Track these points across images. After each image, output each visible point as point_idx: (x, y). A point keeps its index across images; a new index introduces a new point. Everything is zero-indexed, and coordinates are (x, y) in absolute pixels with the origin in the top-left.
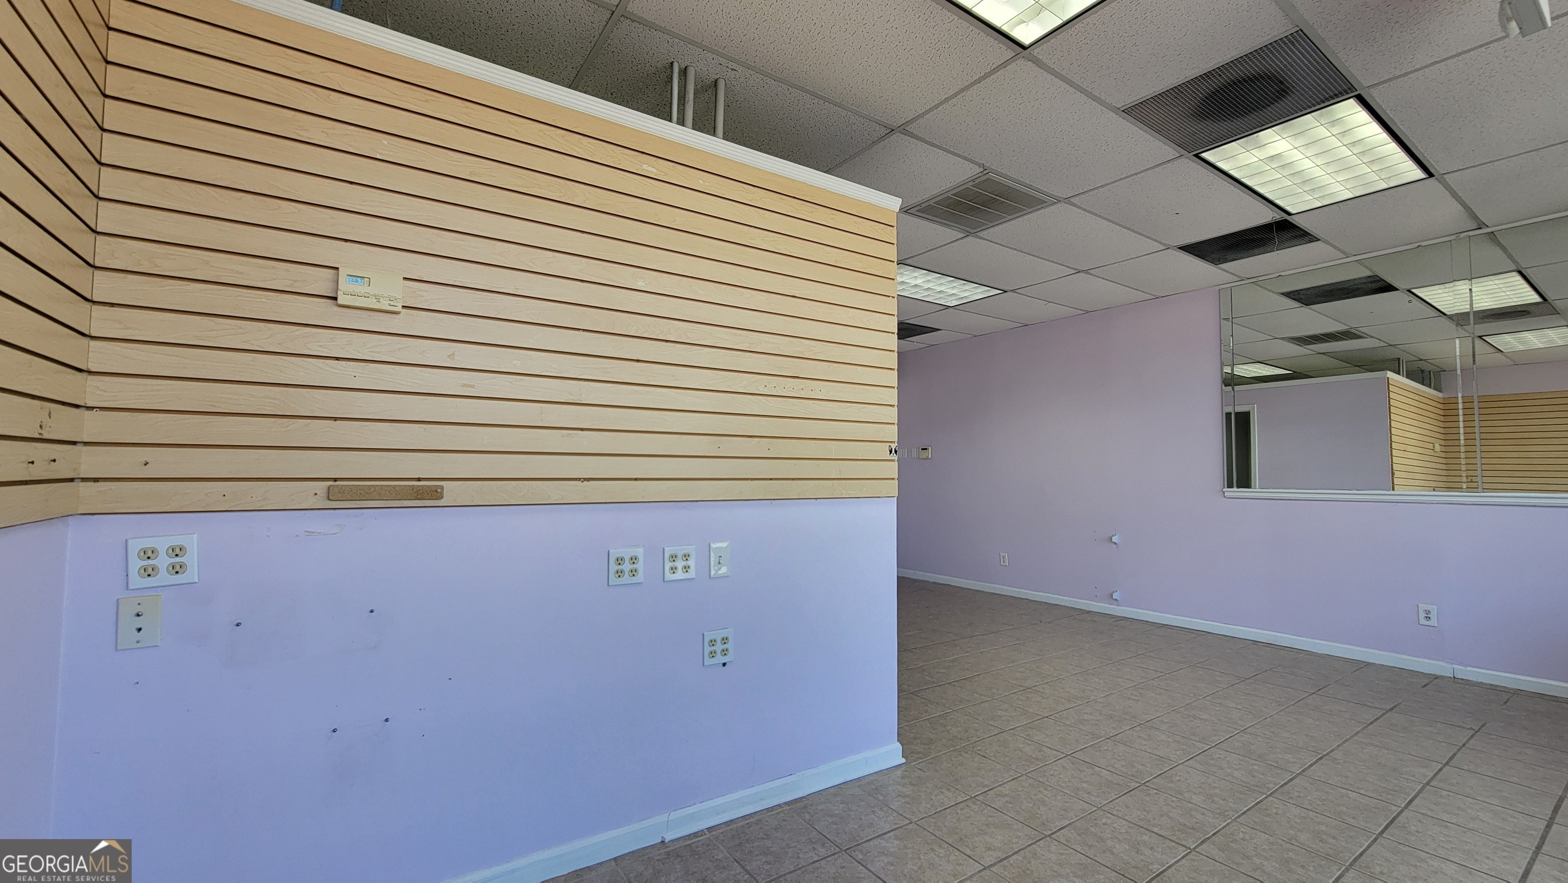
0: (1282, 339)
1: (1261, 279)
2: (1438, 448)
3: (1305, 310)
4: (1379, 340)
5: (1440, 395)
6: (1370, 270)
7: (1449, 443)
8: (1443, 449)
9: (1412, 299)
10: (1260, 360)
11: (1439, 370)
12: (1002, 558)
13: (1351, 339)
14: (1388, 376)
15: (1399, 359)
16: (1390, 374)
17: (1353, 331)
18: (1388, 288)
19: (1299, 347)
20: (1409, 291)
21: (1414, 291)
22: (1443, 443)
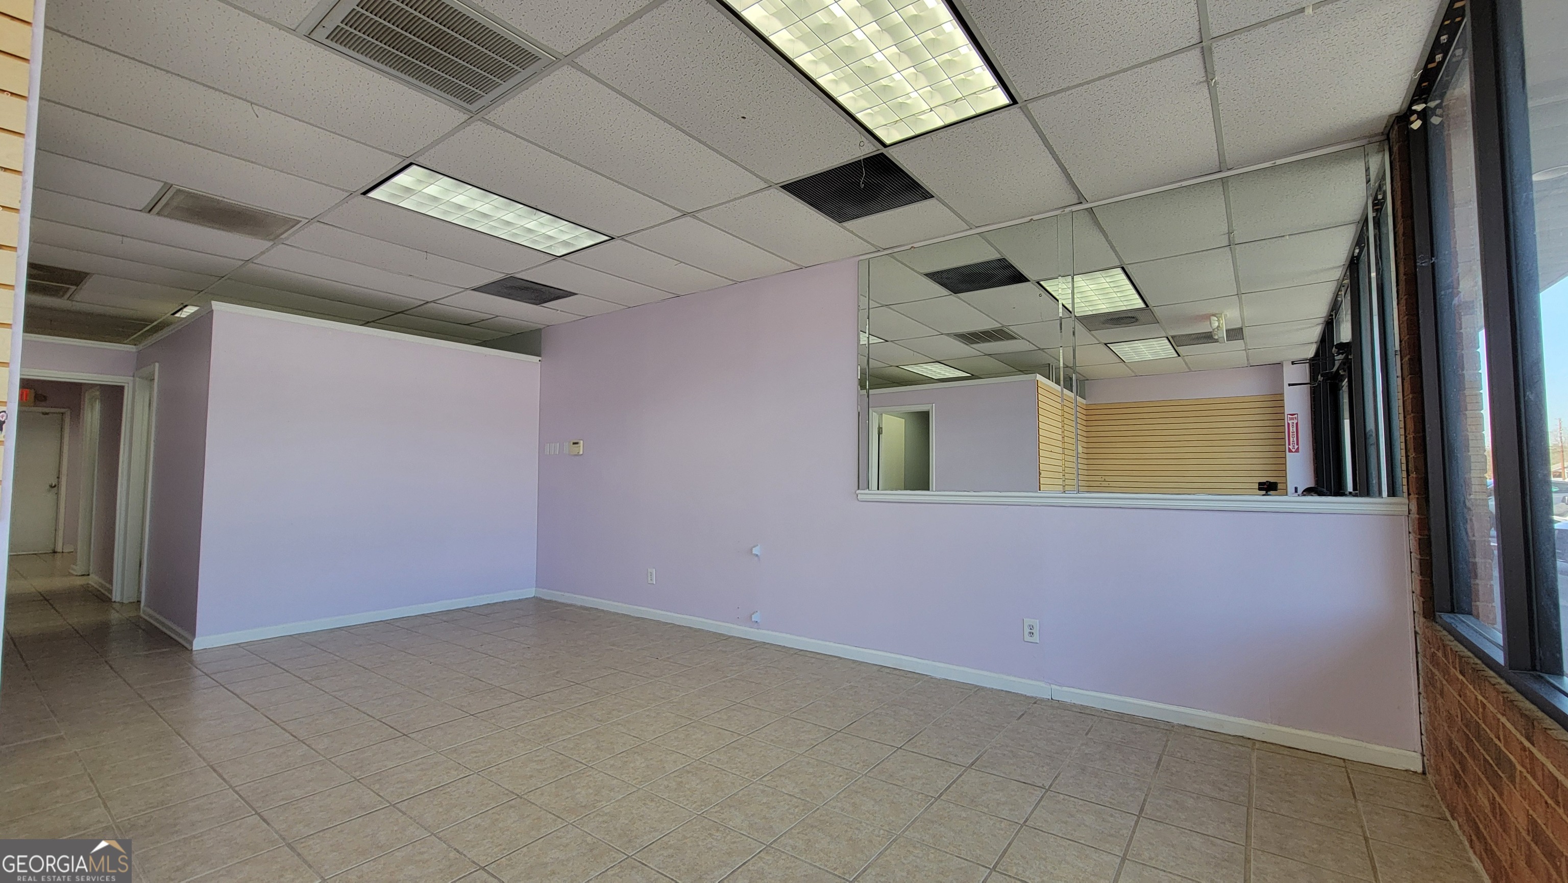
0: (948, 335)
1: (896, 250)
2: (1080, 450)
3: (953, 298)
4: (1029, 341)
5: (1084, 401)
6: (999, 252)
7: (1091, 445)
8: (1085, 451)
9: (1041, 293)
10: (938, 359)
11: (1084, 378)
12: (649, 574)
13: (1008, 339)
14: (1037, 379)
15: (1049, 364)
16: (1039, 377)
17: (1005, 329)
18: (1018, 278)
19: (965, 346)
20: (1038, 283)
21: (1042, 283)
22: (1085, 445)
